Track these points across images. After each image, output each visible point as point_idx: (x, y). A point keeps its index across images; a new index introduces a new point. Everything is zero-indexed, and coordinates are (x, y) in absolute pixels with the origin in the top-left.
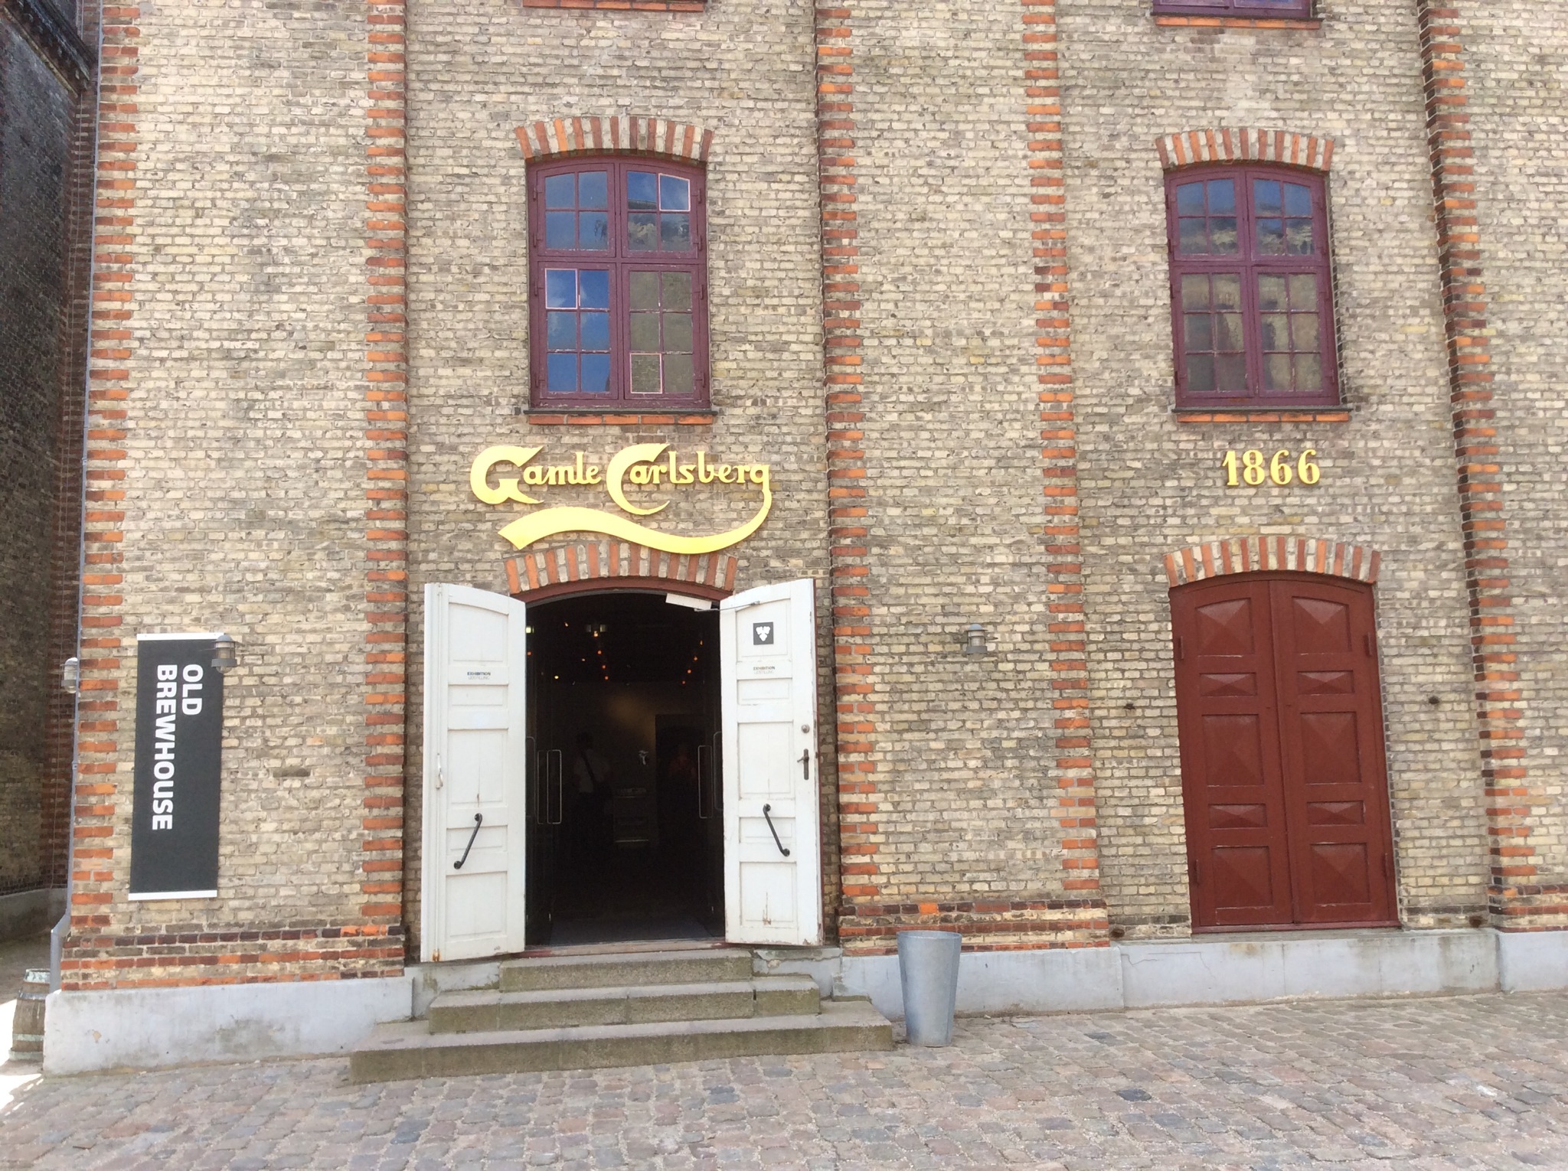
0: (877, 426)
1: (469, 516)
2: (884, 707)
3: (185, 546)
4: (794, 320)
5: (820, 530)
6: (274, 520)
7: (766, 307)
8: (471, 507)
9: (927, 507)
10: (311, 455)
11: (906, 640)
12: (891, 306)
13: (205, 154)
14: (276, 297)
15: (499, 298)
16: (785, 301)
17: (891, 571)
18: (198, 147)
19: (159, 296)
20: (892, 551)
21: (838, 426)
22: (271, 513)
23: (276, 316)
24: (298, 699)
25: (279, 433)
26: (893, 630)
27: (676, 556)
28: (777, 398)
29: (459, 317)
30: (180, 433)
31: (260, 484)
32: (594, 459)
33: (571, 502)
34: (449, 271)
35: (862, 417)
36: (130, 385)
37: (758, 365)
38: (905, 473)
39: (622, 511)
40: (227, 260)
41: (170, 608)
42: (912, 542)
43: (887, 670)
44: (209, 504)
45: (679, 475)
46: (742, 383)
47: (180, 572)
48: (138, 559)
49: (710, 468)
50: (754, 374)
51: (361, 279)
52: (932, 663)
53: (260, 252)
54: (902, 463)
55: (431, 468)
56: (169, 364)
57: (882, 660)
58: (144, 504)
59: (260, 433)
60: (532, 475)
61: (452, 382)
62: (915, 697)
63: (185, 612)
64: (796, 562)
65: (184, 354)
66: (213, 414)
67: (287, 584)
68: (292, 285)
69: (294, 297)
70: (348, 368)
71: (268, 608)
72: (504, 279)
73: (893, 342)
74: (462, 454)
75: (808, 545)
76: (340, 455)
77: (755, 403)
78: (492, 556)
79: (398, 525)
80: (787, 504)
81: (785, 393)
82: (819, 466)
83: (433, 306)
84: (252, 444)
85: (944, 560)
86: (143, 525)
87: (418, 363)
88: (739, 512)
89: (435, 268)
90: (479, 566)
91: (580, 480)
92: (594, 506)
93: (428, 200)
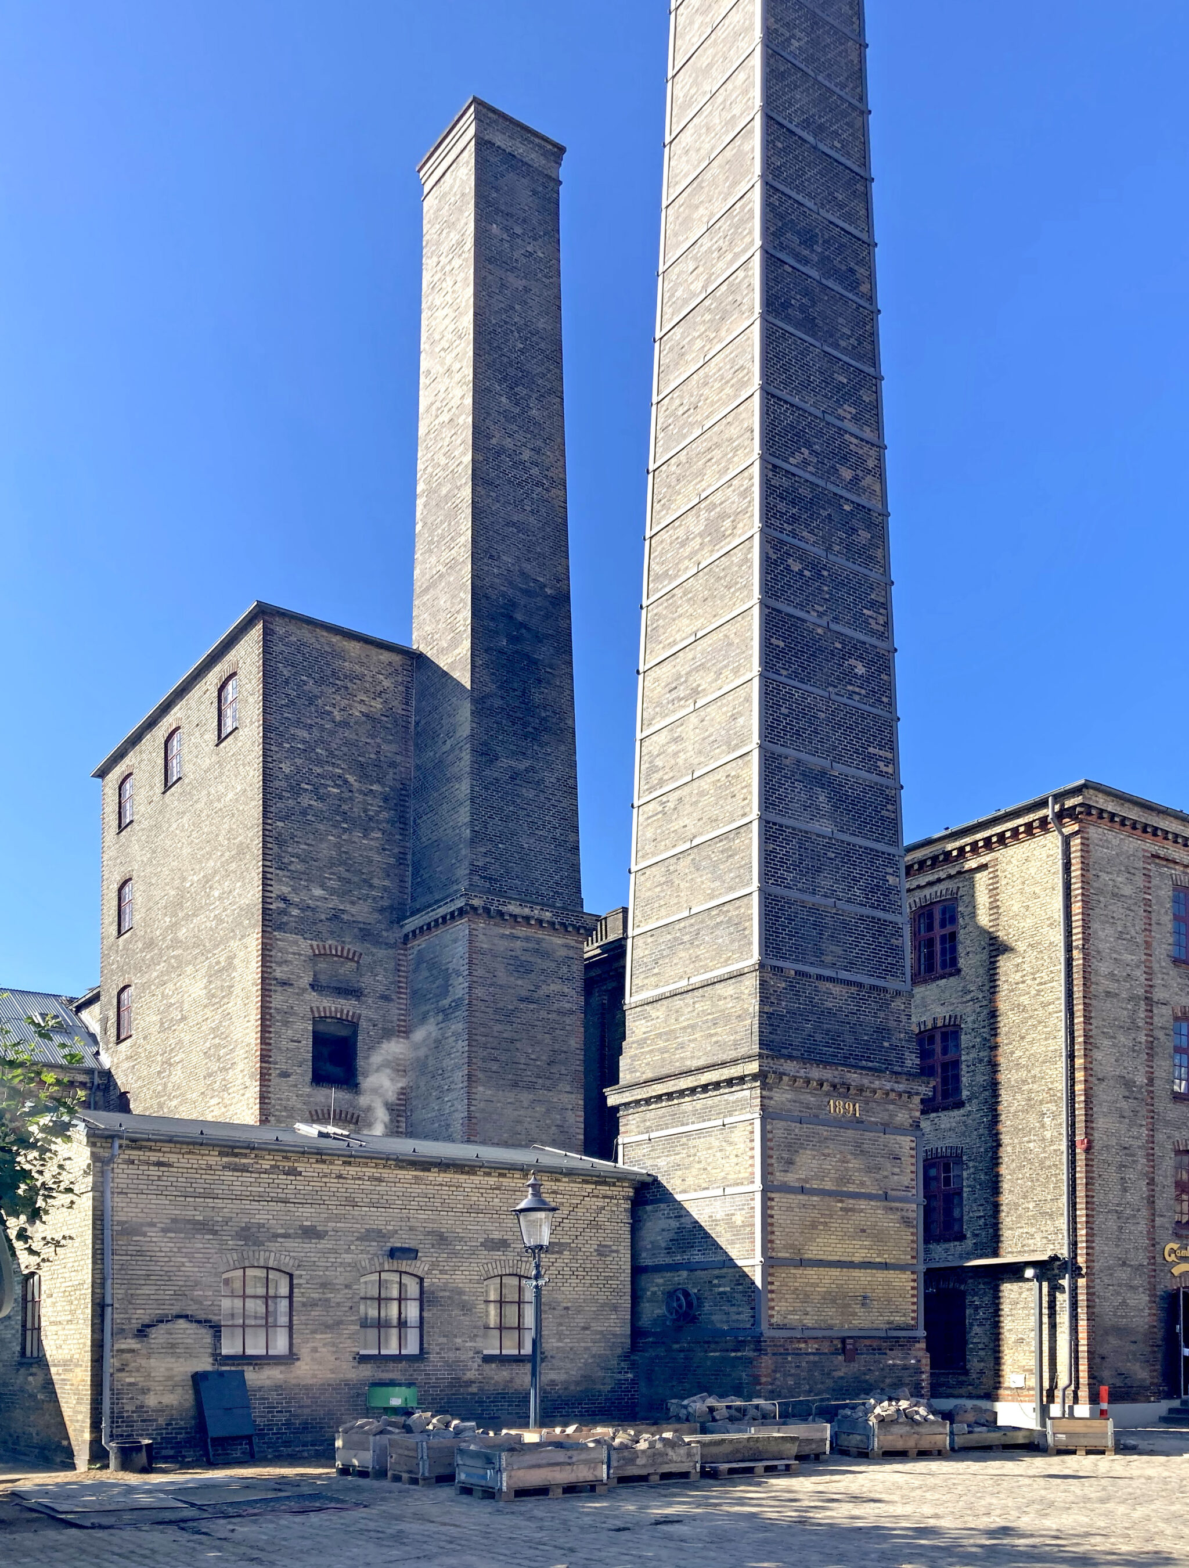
6: (1128, 1264)
14: (1127, 1194)
23: (1127, 1200)
25: (1128, 1237)
31: (1125, 1253)
40: (1116, 1181)
44: (1114, 1258)
51: (1145, 1189)
53: (1123, 1179)
55: (1158, 1250)
59: (1124, 1237)
61: (1162, 1223)
66: (1114, 1230)
67: (1131, 1284)
68: (1130, 1190)
69: (1131, 1194)
70: (1143, 1217)
71: (1127, 1291)
74: (1164, 1246)
76: (1142, 1244)
83: (1159, 1198)
84: (1123, 1240)
87: (1156, 1216)
89: (1160, 1186)
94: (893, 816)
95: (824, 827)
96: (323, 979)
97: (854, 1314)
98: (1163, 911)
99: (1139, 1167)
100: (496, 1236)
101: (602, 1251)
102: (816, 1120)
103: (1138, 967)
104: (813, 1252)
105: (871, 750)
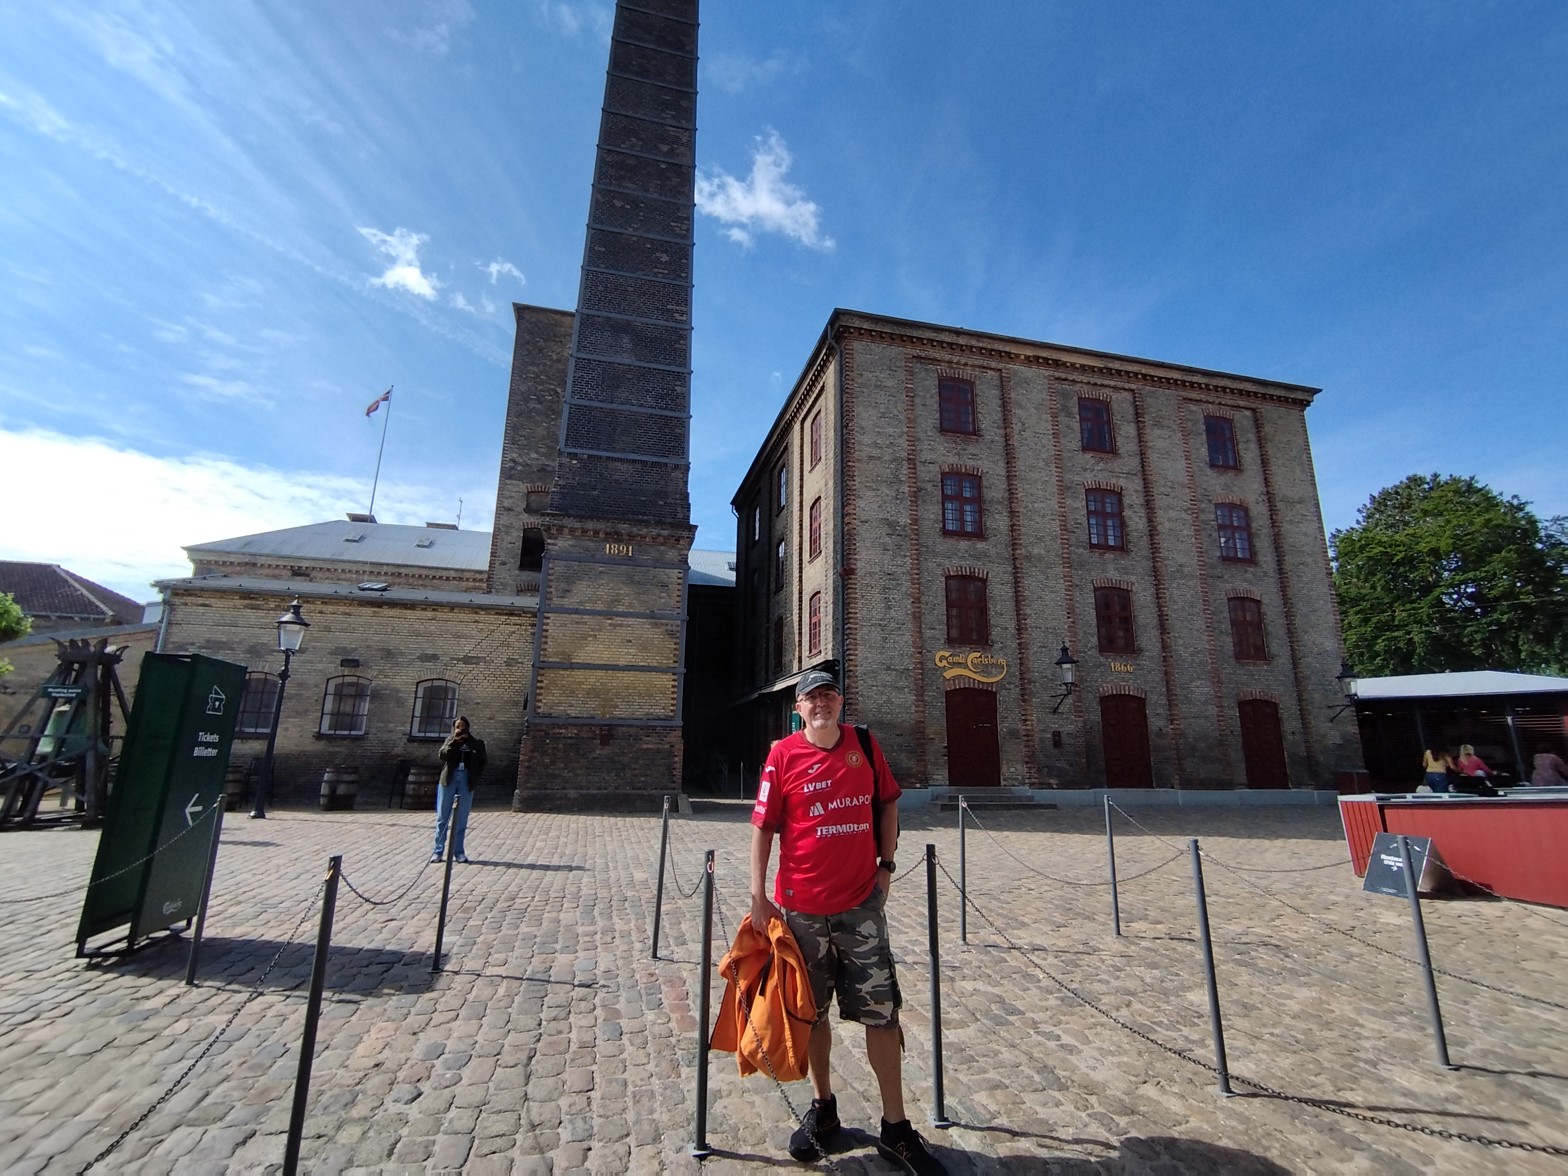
0: (1032, 651)
1: (935, 670)
3: (872, 674)
4: (1010, 622)
5: (1019, 678)
6: (892, 669)
7: (1003, 618)
8: (936, 667)
10: (901, 652)
12: (1034, 620)
13: (873, 572)
14: (891, 611)
16: (1008, 617)
18: (871, 570)
19: (864, 609)
21: (1022, 651)
23: (891, 616)
24: (899, 716)
25: (893, 646)
27: (985, 683)
28: (1006, 642)
29: (932, 617)
30: (870, 645)
31: (889, 659)
35: (1028, 649)
36: (858, 632)
37: (1001, 633)
40: (879, 600)
44: (877, 664)
46: (997, 637)
47: (871, 681)
48: (862, 677)
50: (1000, 636)
51: (910, 607)
53: (887, 598)
55: (927, 657)
56: (866, 626)
58: (862, 663)
59: (888, 646)
61: (930, 634)
63: (873, 692)
65: (870, 624)
66: (877, 640)
67: (896, 685)
68: (895, 608)
69: (895, 611)
70: (908, 630)
71: (892, 691)
72: (941, 608)
73: (1035, 629)
74: (934, 653)
75: (1016, 682)
76: (907, 652)
77: (1001, 643)
78: (941, 680)
79: (920, 671)
80: (1010, 671)
81: (1009, 641)
82: (1018, 661)
84: (887, 649)
86: (862, 668)
87: (923, 629)
89: (926, 604)
93: (924, 586)
94: (684, 347)
95: (626, 359)
96: (534, 506)
97: (617, 706)
98: (928, 395)
99: (904, 589)
100: (430, 652)
101: (509, 663)
102: (593, 559)
103: (901, 436)
104: (580, 657)
105: (669, 307)
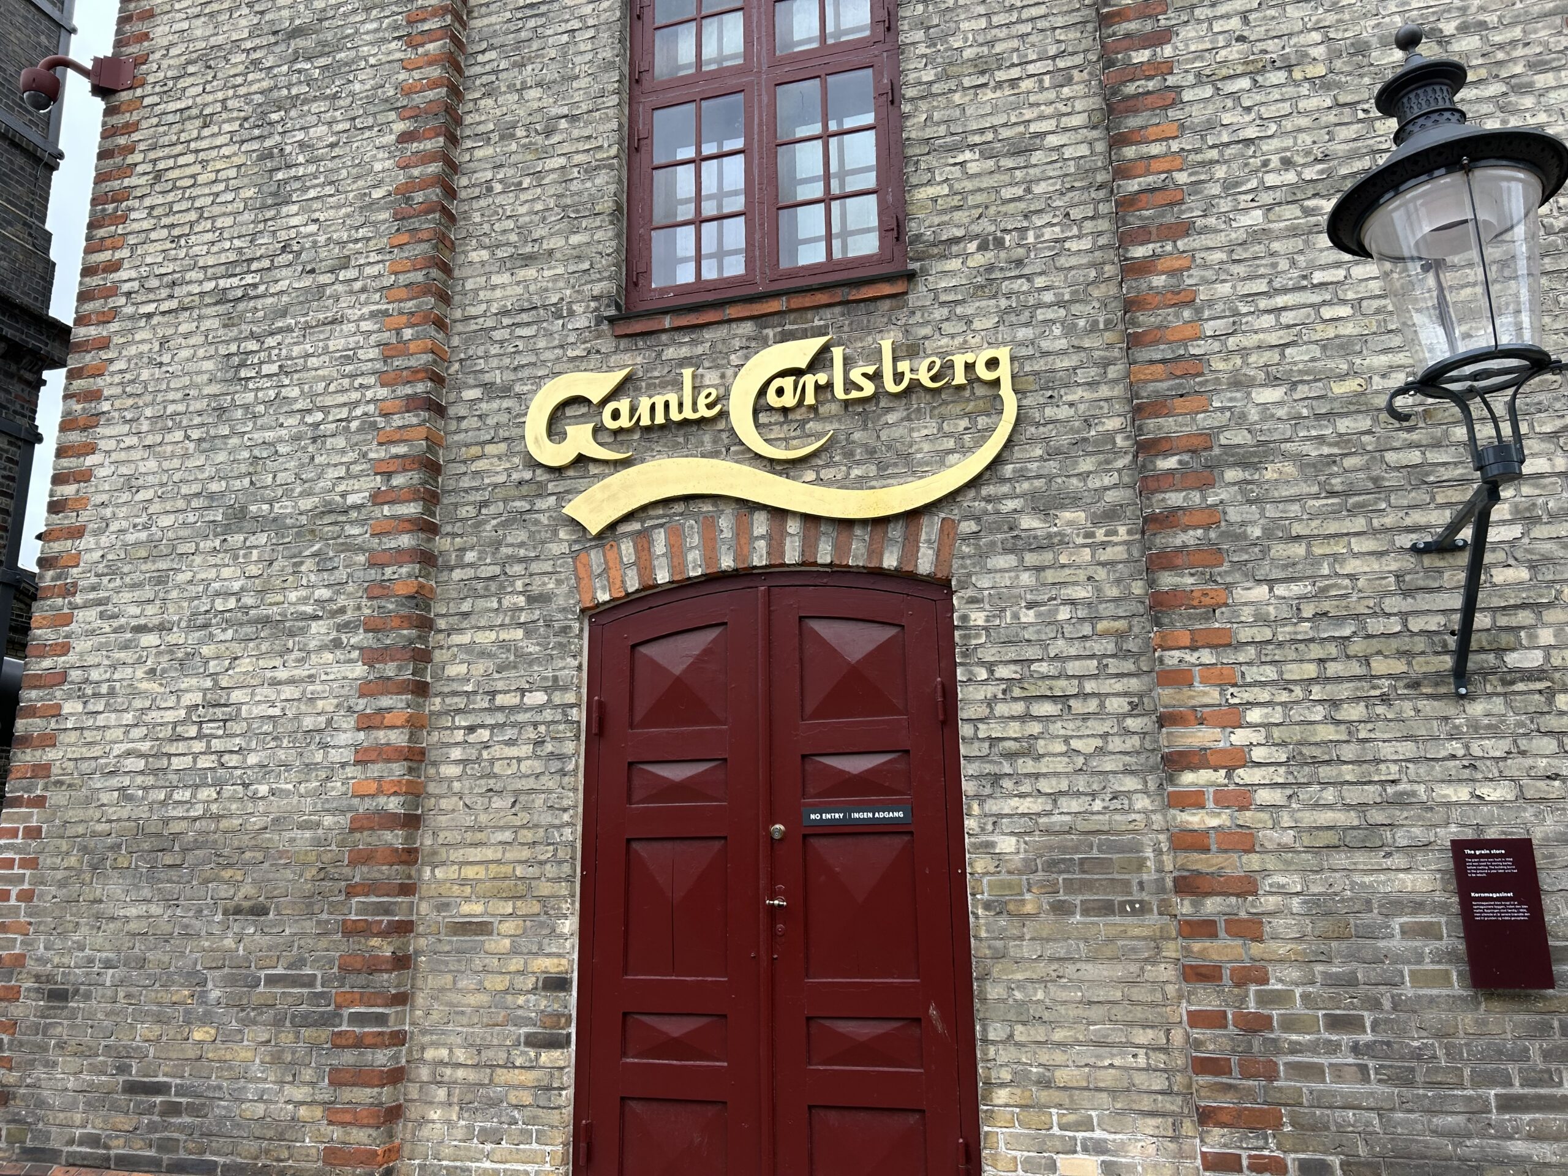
0: (1221, 239)
1: (524, 490)
2: (1276, 797)
3: (149, 566)
4: (1051, 95)
5: (1118, 453)
6: (255, 518)
7: (999, 85)
8: (528, 475)
9: (1342, 377)
10: (309, 419)
11: (1316, 651)
12: (1235, 23)
13: (219, 47)
14: (285, 210)
15: (578, 158)
16: (1031, 69)
17: (1271, 511)
18: (213, 41)
19: (153, 235)
20: (1270, 473)
21: (1139, 252)
22: (253, 508)
23: (283, 235)
24: (263, 790)
25: (272, 394)
26: (1284, 633)
27: (847, 524)
28: (1023, 231)
29: (524, 197)
30: (158, 410)
31: (243, 468)
32: (711, 377)
33: (675, 450)
34: (512, 136)
35: (1186, 229)
36: (110, 355)
37: (988, 182)
38: (1287, 318)
39: (757, 459)
40: (232, 173)
41: (122, 655)
42: (1313, 451)
43: (1277, 716)
44: (181, 504)
45: (850, 385)
46: (958, 216)
47: (139, 603)
48: (94, 588)
49: (903, 366)
50: (980, 198)
51: (388, 164)
52: (1384, 699)
53: (271, 156)
54: (1280, 301)
55: (474, 422)
56: (155, 320)
57: (1264, 695)
58: (108, 512)
59: (250, 397)
60: (616, 415)
61: (509, 291)
62: (1348, 773)
63: (140, 662)
64: (1071, 517)
65: (173, 304)
66: (198, 379)
67: (264, 611)
68: (305, 189)
69: (306, 206)
70: (364, 290)
71: (237, 648)
72: (586, 132)
73: (1245, 83)
74: (519, 396)
75: (1094, 483)
76: (344, 413)
77: (983, 247)
78: (555, 549)
79: (412, 509)
80: (1049, 412)
81: (1038, 221)
82: (1109, 337)
83: (490, 189)
84: (239, 413)
85: (1392, 479)
86: (104, 540)
87: (466, 271)
88: (959, 438)
89: (495, 137)
90: (535, 567)
91: (688, 414)
92: (715, 454)
93: (491, 47)
